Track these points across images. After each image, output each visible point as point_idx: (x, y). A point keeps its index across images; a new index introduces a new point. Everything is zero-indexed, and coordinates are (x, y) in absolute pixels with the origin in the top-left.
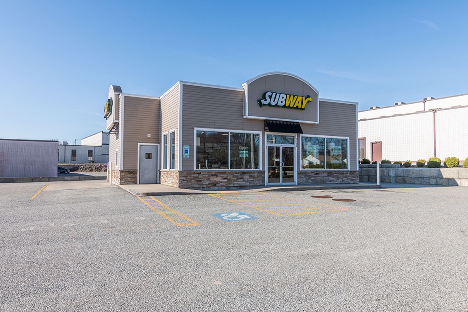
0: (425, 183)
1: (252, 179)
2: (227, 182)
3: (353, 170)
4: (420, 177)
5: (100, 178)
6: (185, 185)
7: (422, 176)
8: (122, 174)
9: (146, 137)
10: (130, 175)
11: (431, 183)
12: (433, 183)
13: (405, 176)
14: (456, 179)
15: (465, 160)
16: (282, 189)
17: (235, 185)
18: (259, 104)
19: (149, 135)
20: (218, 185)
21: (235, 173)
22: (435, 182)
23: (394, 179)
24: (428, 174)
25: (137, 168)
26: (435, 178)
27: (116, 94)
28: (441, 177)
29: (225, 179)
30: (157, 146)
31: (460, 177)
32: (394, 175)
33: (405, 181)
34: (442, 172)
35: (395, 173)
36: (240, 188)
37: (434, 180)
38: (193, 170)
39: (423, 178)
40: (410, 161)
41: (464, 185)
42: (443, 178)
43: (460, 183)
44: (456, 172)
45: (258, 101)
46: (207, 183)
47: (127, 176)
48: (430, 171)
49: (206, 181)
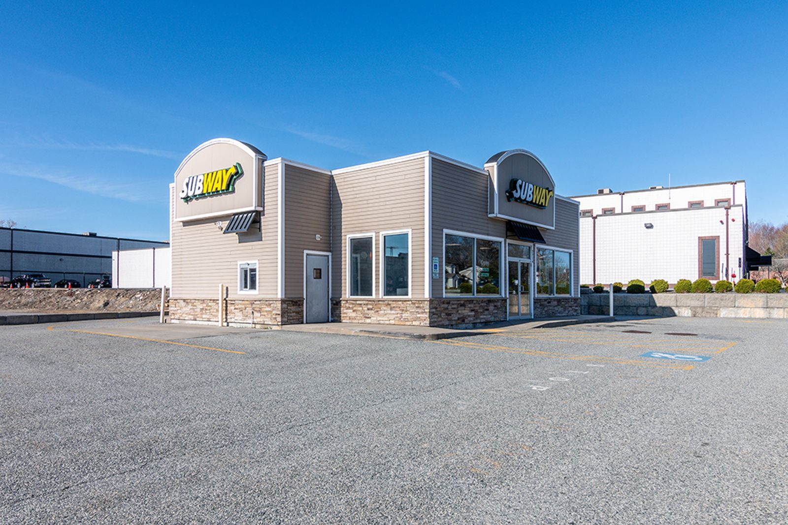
0: (631, 313)
1: (496, 311)
2: (474, 316)
3: (576, 296)
4: (625, 306)
5: (108, 316)
7: (628, 305)
8: (285, 306)
9: (314, 241)
10: (295, 307)
11: (639, 312)
12: (643, 314)
13: (602, 304)
14: (673, 308)
15: (676, 283)
16: (548, 324)
17: (482, 321)
18: (507, 196)
19: (318, 237)
20: (466, 321)
21: (482, 302)
22: (645, 311)
23: (586, 310)
24: (636, 302)
25: (303, 294)
26: (646, 307)
27: (258, 158)
28: (654, 305)
29: (472, 311)
30: (328, 256)
31: (678, 304)
32: (586, 304)
33: (602, 311)
34: (655, 299)
35: (587, 301)
36: (485, 325)
37: (644, 309)
38: (442, 298)
39: (629, 306)
40: (601, 284)
41: (683, 315)
42: (656, 306)
43: (679, 312)
44: (673, 299)
45: (506, 192)
46: (456, 318)
47: (291, 309)
48: (638, 298)
49: (455, 315)
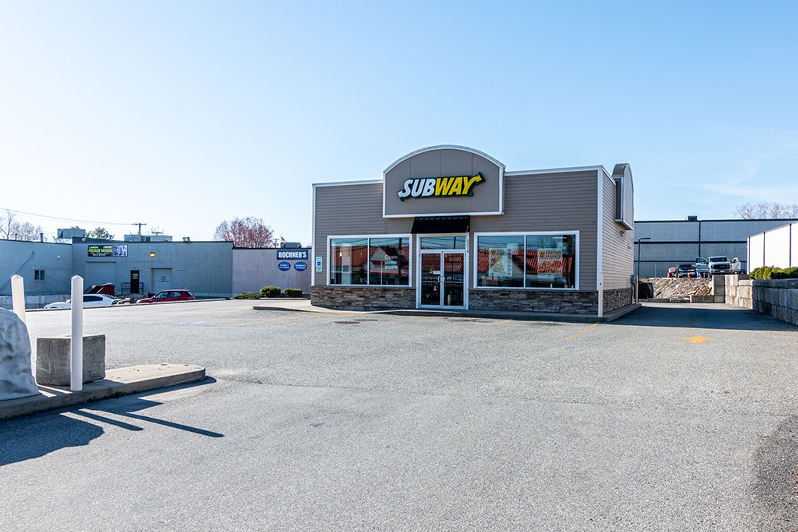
2: (364, 301)
3: (588, 289)
6: (317, 302)
20: (352, 304)
21: (375, 290)
29: (361, 297)
38: (326, 285)
46: (341, 301)
49: (339, 299)
